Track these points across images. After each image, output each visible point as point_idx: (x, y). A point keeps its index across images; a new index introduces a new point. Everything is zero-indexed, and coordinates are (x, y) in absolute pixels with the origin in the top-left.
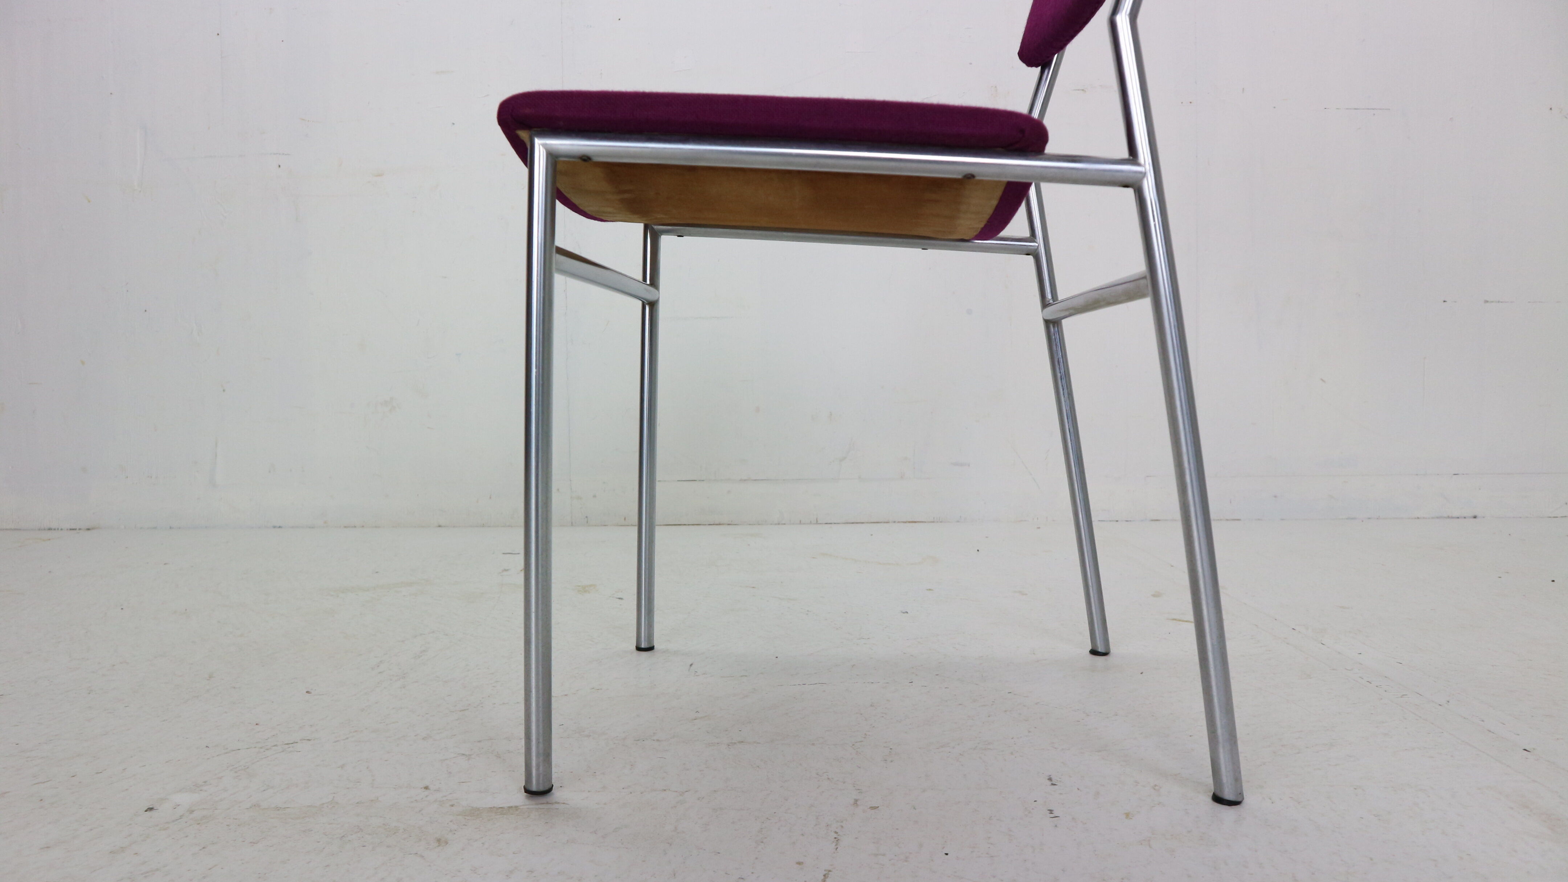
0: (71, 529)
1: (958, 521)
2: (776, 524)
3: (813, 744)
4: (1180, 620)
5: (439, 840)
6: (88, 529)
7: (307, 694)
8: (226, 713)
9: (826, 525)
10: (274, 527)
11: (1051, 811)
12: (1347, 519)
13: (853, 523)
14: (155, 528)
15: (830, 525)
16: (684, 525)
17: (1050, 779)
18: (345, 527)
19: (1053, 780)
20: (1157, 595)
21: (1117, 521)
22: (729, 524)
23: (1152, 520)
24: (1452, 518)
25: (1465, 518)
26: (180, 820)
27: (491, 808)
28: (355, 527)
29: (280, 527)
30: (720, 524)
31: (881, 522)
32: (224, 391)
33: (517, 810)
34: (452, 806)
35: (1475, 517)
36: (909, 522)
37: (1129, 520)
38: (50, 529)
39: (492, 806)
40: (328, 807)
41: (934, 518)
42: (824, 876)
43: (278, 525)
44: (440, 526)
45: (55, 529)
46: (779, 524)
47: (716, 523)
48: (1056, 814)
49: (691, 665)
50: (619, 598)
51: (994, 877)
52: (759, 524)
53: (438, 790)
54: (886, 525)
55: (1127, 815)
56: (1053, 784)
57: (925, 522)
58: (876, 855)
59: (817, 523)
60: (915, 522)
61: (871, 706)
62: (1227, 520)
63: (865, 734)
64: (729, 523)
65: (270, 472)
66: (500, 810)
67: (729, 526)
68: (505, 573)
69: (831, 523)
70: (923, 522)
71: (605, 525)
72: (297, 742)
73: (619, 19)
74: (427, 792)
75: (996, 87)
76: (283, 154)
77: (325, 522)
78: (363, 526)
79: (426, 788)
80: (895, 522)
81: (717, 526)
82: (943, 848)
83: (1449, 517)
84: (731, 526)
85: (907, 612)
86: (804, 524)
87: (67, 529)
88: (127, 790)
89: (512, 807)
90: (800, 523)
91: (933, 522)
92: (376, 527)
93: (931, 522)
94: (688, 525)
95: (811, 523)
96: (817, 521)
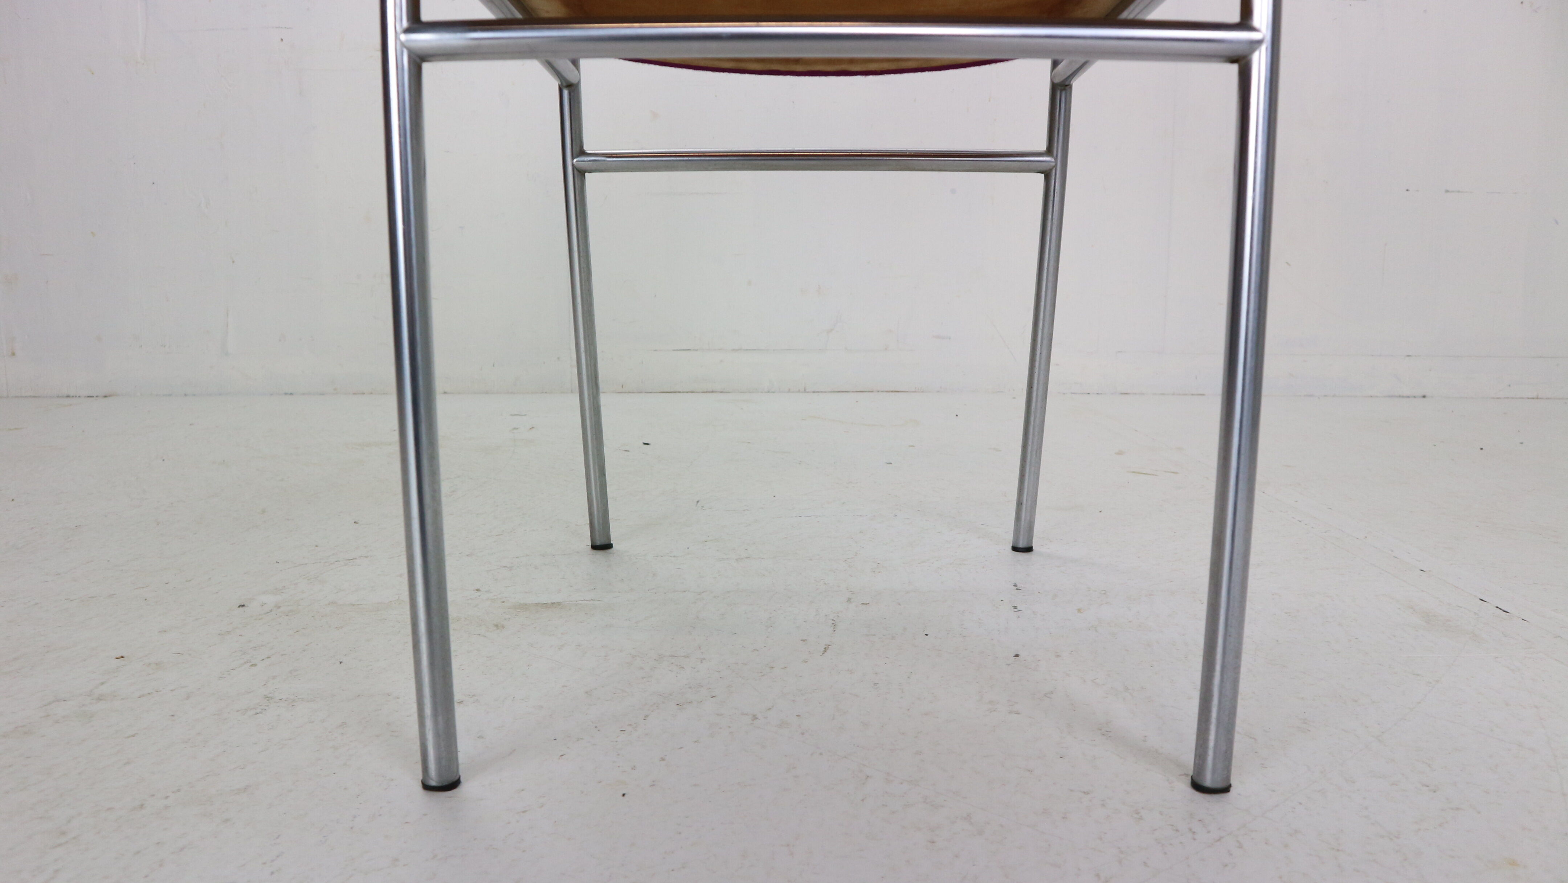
0: (88, 397)
1: (938, 392)
2: (766, 392)
3: (811, 560)
4: (1139, 473)
5: (497, 626)
6: (105, 396)
7: (355, 524)
8: (286, 538)
9: (814, 393)
10: (286, 394)
11: (1015, 607)
12: (1304, 396)
13: (839, 392)
14: (170, 395)
15: (818, 393)
16: (679, 392)
17: (1015, 586)
18: (354, 394)
19: (1018, 586)
20: (1120, 453)
21: (1089, 394)
23: (1122, 394)
24: (1403, 397)
25: (1415, 397)
26: (270, 613)
27: (537, 604)
28: (364, 394)
29: (291, 394)
30: (713, 392)
31: (866, 392)
32: (233, 262)
33: (559, 605)
34: (503, 602)
35: (1424, 397)
36: (892, 392)
37: (1100, 392)
38: (68, 396)
39: (537, 602)
40: (395, 603)
41: (916, 388)
42: (825, 648)
43: (290, 392)
44: (445, 393)
45: (73, 397)
46: (768, 392)
47: (709, 391)
48: (1019, 608)
49: (698, 502)
50: (626, 451)
51: (966, 650)
52: (750, 392)
53: (488, 592)
54: (871, 394)
55: (1079, 610)
56: (1017, 589)
57: (907, 392)
58: (867, 635)
59: (805, 391)
60: (898, 392)
61: (861, 532)
62: (1192, 395)
63: (856, 553)
64: (722, 391)
65: (280, 341)
66: (544, 605)
67: (721, 394)
68: (515, 431)
69: (818, 392)
70: (905, 392)
72: (356, 559)
74: (478, 593)
76: (285, 28)
77: (335, 389)
78: (371, 393)
79: (478, 590)
80: (878, 391)
81: (711, 394)
82: (924, 631)
83: (1400, 396)
84: (723, 393)
85: (891, 463)
86: (793, 392)
87: (85, 396)
88: (217, 593)
89: (554, 603)
90: (789, 391)
91: (915, 392)
92: (384, 394)
93: (913, 392)
94: (683, 392)
95: (799, 391)
96: (805, 390)
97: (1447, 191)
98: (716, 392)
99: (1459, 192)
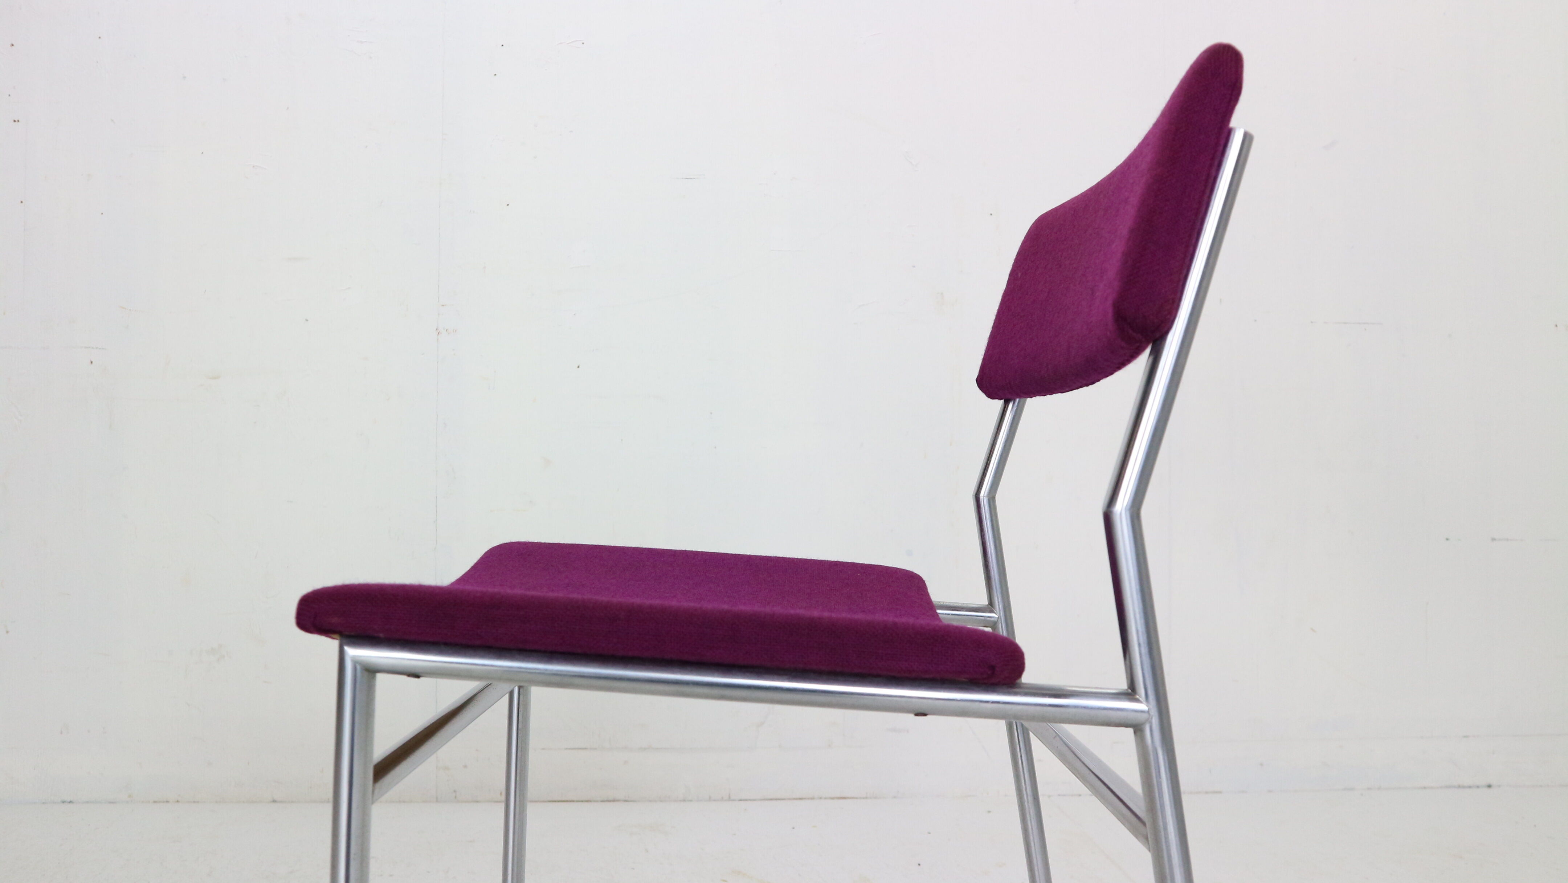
1: (895, 797)
2: (681, 800)
9: (740, 802)
10: (63, 802)
12: (1344, 789)
13: (771, 799)
15: (745, 802)
18: (155, 802)
22: (626, 801)
24: (1463, 787)
25: (1478, 787)
28: (167, 802)
29: (70, 802)
30: (614, 800)
31: (805, 799)
35: (1489, 786)
36: (838, 798)
41: (867, 793)
43: (69, 800)
44: (274, 801)
46: (684, 801)
47: (610, 799)
52: (662, 801)
54: (811, 801)
57: (857, 798)
59: (730, 799)
60: (845, 798)
64: (626, 799)
65: (61, 733)
69: (747, 800)
70: (853, 798)
71: (478, 802)
73: (508, 205)
75: (942, 294)
76: (97, 348)
77: (130, 796)
78: (178, 801)
81: (611, 804)
83: (1459, 787)
84: (627, 803)
86: (714, 800)
90: (710, 799)
91: (866, 798)
92: (194, 802)
93: (864, 798)
94: (577, 801)
95: (722, 799)
96: (730, 797)
97: (1493, 539)
98: (618, 801)
99: (1507, 540)
